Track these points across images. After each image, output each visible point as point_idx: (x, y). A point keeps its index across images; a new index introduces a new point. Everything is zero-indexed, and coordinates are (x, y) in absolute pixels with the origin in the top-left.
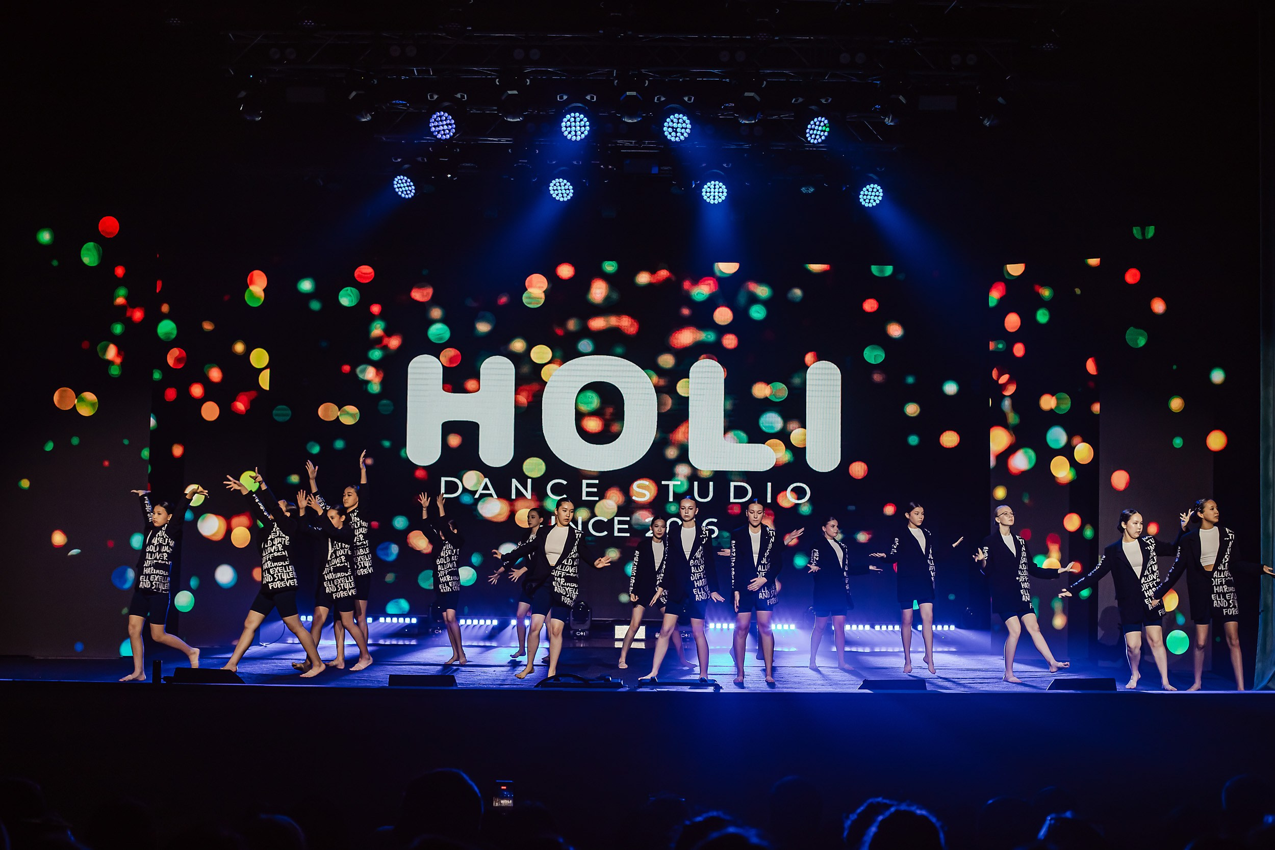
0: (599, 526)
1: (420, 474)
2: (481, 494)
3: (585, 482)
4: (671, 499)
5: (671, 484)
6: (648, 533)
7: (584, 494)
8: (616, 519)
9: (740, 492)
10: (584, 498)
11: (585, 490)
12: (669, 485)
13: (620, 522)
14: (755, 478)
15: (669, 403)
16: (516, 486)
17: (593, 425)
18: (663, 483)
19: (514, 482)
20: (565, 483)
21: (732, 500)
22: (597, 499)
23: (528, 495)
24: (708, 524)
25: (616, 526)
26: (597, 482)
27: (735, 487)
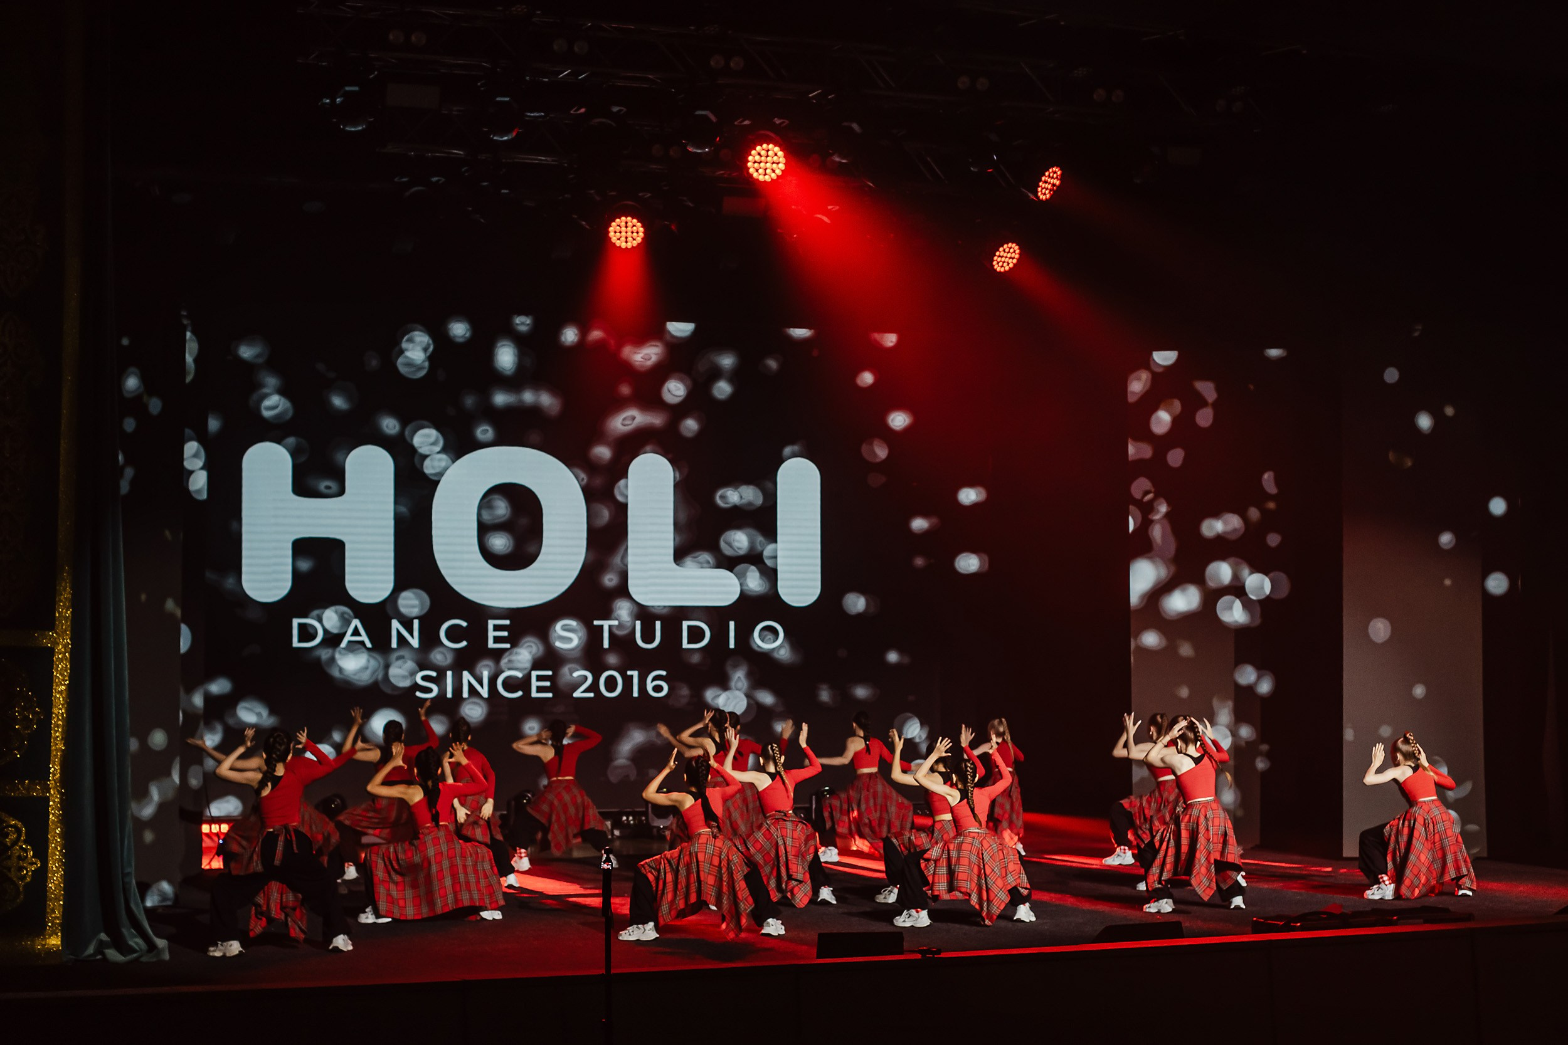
0: (509, 685)
1: (258, 613)
4: (606, 645)
5: (606, 624)
6: (576, 692)
7: (490, 640)
8: (534, 674)
9: (696, 634)
10: (491, 645)
11: (491, 634)
12: (602, 627)
13: (539, 678)
14: (716, 616)
15: (605, 515)
16: (396, 629)
17: (500, 543)
18: (596, 623)
19: (395, 624)
20: (464, 624)
21: (686, 645)
23: (415, 642)
25: (535, 684)
26: (507, 622)
27: (689, 627)
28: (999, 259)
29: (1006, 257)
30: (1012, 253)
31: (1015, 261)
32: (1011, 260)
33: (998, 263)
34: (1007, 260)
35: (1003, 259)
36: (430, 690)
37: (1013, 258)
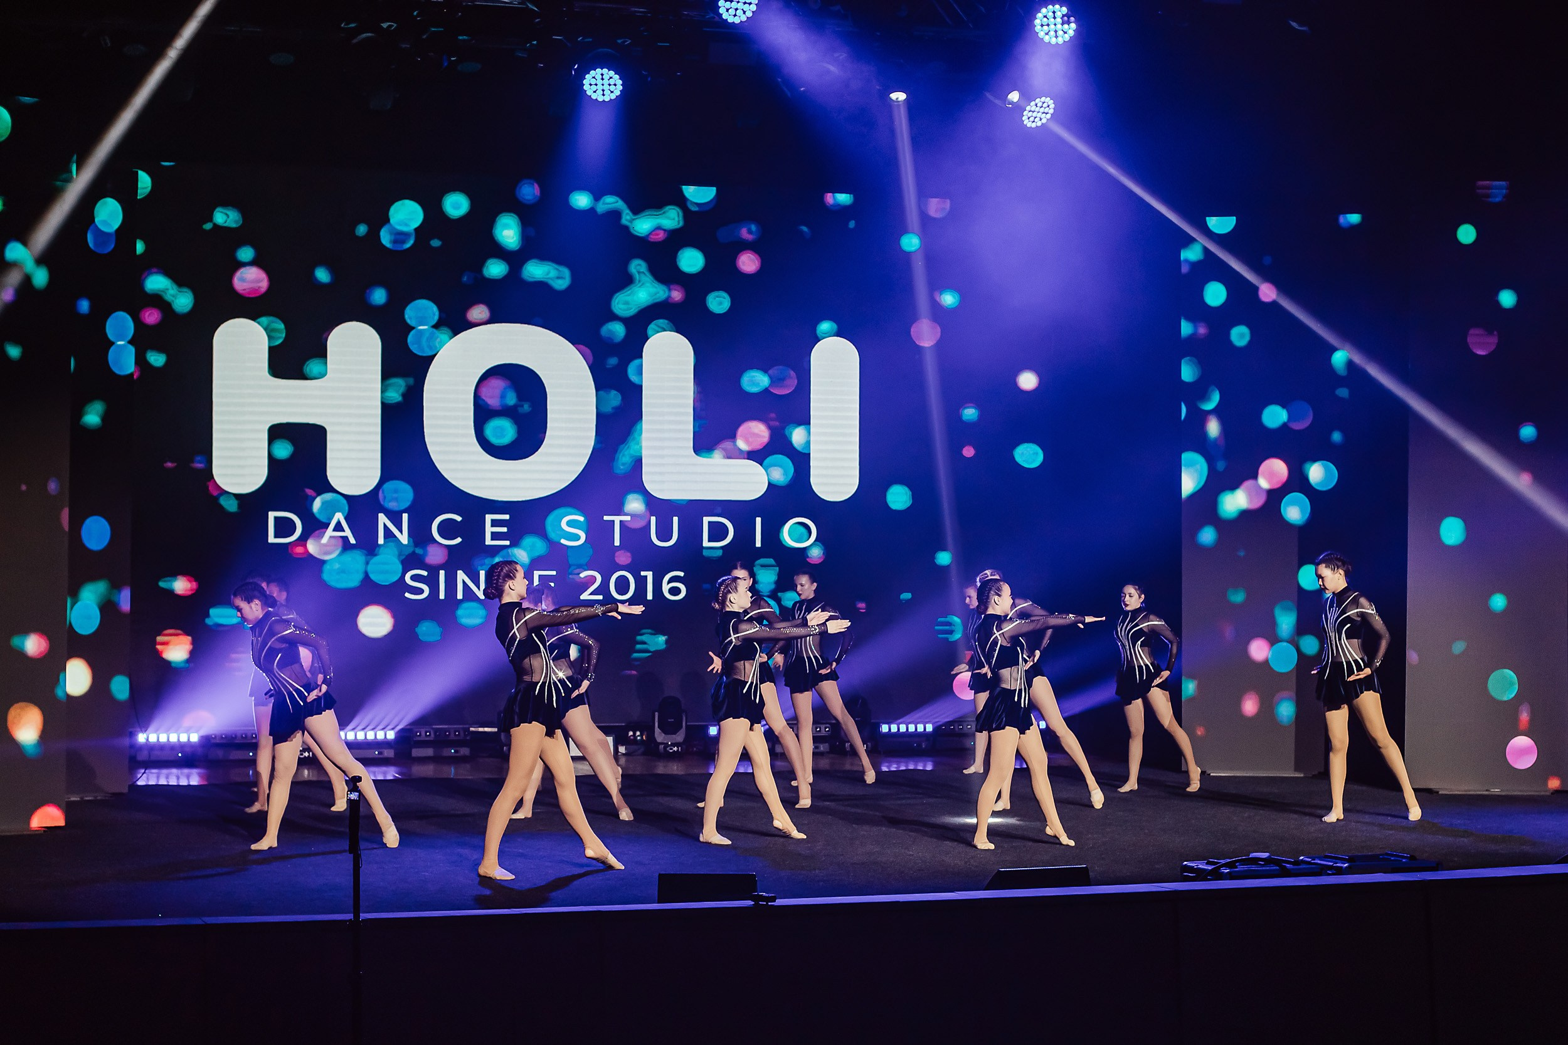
1: (231, 506)
2: (331, 537)
3: (489, 518)
4: (617, 543)
5: (617, 519)
6: (584, 594)
7: (488, 536)
8: (537, 574)
9: (718, 532)
10: (489, 541)
11: (489, 529)
12: (612, 522)
14: (738, 511)
16: (385, 525)
17: (503, 431)
18: (606, 518)
19: (382, 518)
20: (459, 518)
21: (706, 543)
22: (507, 543)
23: (403, 538)
26: (507, 517)
27: (710, 523)
28: (1030, 114)
29: (1039, 112)
30: (1045, 108)
31: (1048, 116)
32: (1044, 115)
33: (1028, 118)
34: (1039, 115)
35: (1035, 114)
36: (421, 591)
37: (1046, 113)
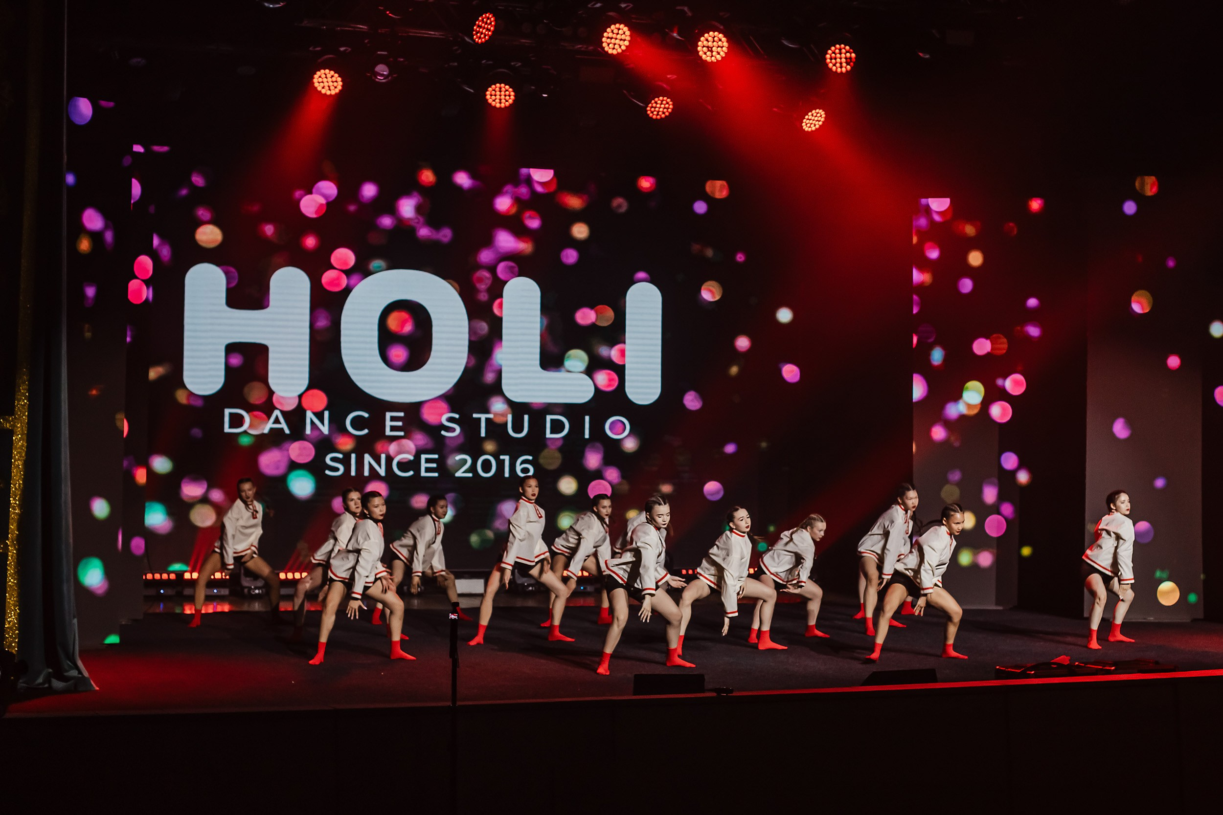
0: (402, 466)
1: (198, 405)
2: (271, 429)
3: (388, 415)
4: (483, 434)
5: (483, 417)
6: (458, 472)
7: (388, 429)
8: (423, 457)
9: (557, 427)
10: (388, 432)
11: (389, 423)
12: (480, 419)
14: (573, 411)
15: (484, 327)
16: (311, 419)
17: (399, 353)
18: (475, 416)
19: (309, 415)
20: (366, 415)
21: (549, 435)
22: (402, 434)
23: (325, 429)
24: (523, 462)
25: (424, 465)
26: (402, 414)
27: (552, 420)
28: (808, 121)
29: (814, 120)
30: (818, 117)
31: (821, 123)
32: (818, 122)
33: (806, 124)
35: (811, 121)
36: (337, 469)
37: (819, 121)
